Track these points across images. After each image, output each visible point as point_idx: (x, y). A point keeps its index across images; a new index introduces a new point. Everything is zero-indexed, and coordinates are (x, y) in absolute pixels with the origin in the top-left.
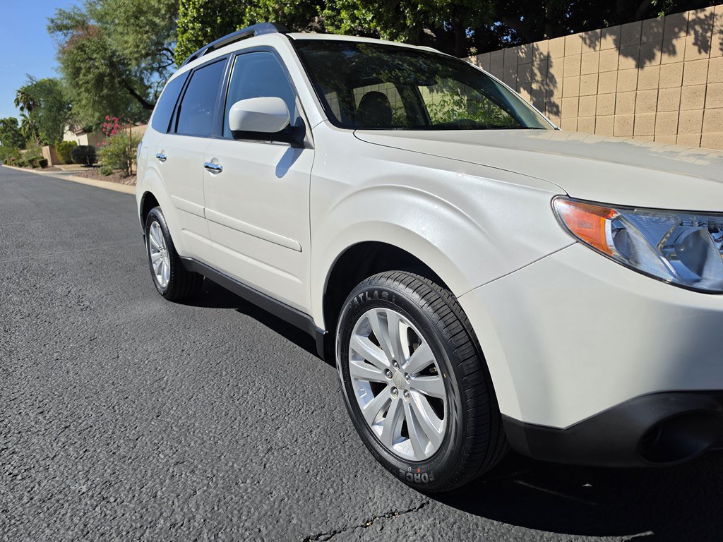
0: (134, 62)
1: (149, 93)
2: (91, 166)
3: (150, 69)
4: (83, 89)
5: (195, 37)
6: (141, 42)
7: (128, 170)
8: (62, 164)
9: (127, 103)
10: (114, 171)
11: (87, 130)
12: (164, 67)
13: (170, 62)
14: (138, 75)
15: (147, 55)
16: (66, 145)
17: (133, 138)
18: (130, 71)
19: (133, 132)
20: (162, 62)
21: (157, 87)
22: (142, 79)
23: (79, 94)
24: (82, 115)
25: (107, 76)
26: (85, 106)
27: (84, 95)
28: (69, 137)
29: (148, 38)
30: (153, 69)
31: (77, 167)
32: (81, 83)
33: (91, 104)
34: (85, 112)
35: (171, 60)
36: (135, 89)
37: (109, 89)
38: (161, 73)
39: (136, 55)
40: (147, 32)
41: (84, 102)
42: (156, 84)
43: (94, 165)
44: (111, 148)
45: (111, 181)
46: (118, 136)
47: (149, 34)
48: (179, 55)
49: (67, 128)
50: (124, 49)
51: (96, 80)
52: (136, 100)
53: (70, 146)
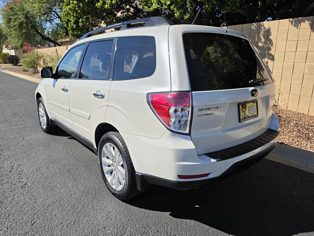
0: (38, 17)
1: (45, 32)
2: (16, 65)
3: (46, 20)
4: (13, 29)
5: (74, 8)
6: (42, 8)
7: (36, 70)
8: (2, 63)
9: (35, 35)
10: (29, 70)
11: (16, 48)
12: (53, 20)
13: (56, 18)
14: (40, 23)
15: (45, 14)
16: (4, 55)
17: (38, 55)
18: (36, 21)
19: (38, 51)
20: (51, 17)
21: (49, 29)
22: (42, 25)
23: (11, 32)
24: (13, 41)
25: (25, 23)
26: (14, 37)
27: (14, 32)
28: (5, 51)
29: (45, 5)
30: (47, 20)
31: (9, 65)
32: (11, 26)
33: (17, 37)
34: (14, 39)
35: (56, 17)
36: (38, 29)
37: (26, 30)
38: (51, 23)
39: (39, 14)
40: (44, 3)
41: (13, 36)
42: (49, 28)
43: (18, 64)
44: (27, 59)
45: (27, 75)
46: (31, 53)
47: (46, 4)
48: (64, 16)
49: (4, 46)
50: (34, 11)
51: (19, 25)
52: (39, 35)
53: (6, 55)
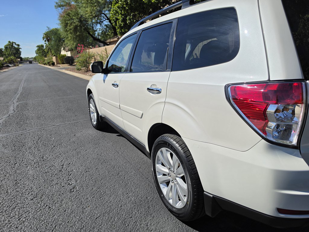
0: (90, 20)
1: (96, 33)
2: (72, 65)
3: (96, 23)
4: (69, 33)
5: (122, 5)
6: (93, 11)
7: (88, 69)
8: (60, 64)
9: (87, 37)
10: (82, 69)
11: (71, 50)
12: (102, 22)
13: (105, 19)
14: (91, 25)
15: (96, 16)
16: (62, 56)
17: (90, 54)
18: (88, 24)
19: (90, 51)
20: (101, 19)
21: (99, 30)
22: (93, 27)
23: (67, 35)
24: (69, 44)
25: (79, 26)
26: (70, 40)
27: (70, 35)
28: (63, 53)
29: (96, 8)
30: (97, 23)
31: (66, 66)
32: (68, 30)
33: (72, 39)
34: (70, 43)
35: (105, 18)
36: (90, 32)
37: (80, 32)
38: (101, 24)
39: (91, 17)
40: (95, 6)
41: (69, 38)
42: (99, 29)
43: (73, 64)
44: (81, 59)
45: (81, 73)
46: (84, 53)
47: (96, 7)
48: (112, 15)
49: (62, 49)
50: (86, 14)
51: (74, 28)
52: (91, 37)
53: (64, 56)
